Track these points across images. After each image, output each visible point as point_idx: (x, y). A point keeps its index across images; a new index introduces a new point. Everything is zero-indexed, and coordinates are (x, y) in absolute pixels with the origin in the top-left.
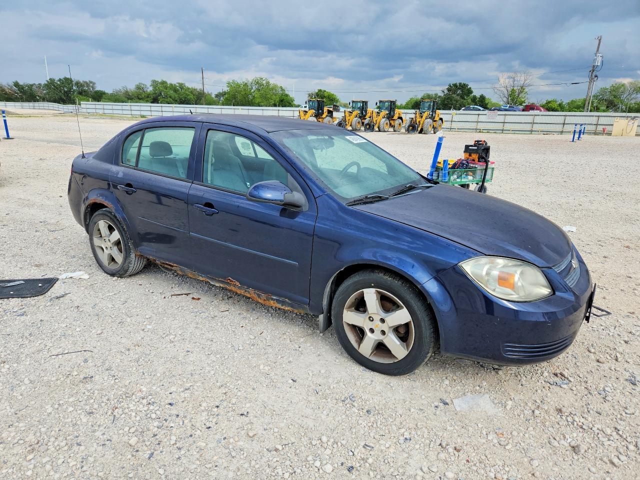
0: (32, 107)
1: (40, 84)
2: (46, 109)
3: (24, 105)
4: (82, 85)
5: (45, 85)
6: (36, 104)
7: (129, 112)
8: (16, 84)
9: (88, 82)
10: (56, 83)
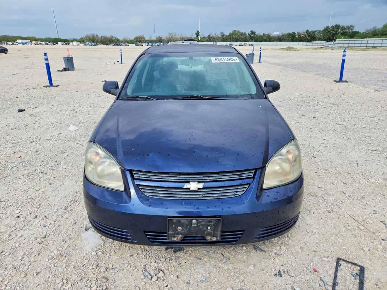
0: (311, 44)
1: (320, 30)
2: (316, 45)
3: (308, 43)
4: (345, 29)
5: (323, 30)
6: (314, 42)
7: (365, 45)
8: (307, 32)
9: (350, 26)
10: (330, 29)
